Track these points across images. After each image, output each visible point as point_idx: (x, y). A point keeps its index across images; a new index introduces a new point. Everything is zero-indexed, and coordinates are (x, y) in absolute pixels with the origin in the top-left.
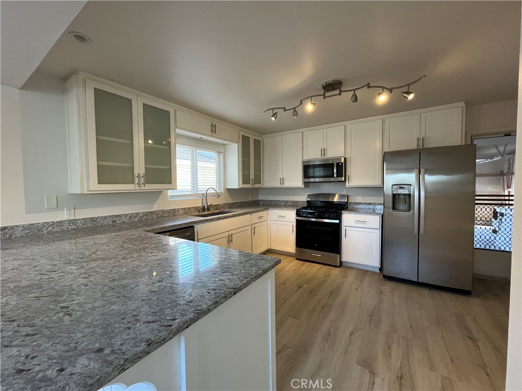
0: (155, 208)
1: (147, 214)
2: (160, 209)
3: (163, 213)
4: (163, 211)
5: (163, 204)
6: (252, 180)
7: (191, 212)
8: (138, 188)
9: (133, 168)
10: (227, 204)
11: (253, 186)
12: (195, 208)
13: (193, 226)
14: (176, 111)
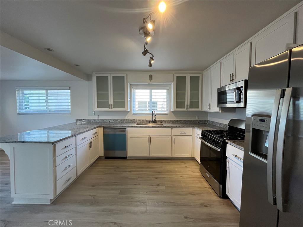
0: (126, 118)
1: (121, 120)
2: (128, 119)
3: (129, 121)
5: (130, 117)
6: (187, 105)
7: (144, 122)
8: (110, 109)
9: (108, 102)
10: (171, 120)
11: (188, 110)
12: (147, 120)
13: (126, 128)
14: (127, 74)
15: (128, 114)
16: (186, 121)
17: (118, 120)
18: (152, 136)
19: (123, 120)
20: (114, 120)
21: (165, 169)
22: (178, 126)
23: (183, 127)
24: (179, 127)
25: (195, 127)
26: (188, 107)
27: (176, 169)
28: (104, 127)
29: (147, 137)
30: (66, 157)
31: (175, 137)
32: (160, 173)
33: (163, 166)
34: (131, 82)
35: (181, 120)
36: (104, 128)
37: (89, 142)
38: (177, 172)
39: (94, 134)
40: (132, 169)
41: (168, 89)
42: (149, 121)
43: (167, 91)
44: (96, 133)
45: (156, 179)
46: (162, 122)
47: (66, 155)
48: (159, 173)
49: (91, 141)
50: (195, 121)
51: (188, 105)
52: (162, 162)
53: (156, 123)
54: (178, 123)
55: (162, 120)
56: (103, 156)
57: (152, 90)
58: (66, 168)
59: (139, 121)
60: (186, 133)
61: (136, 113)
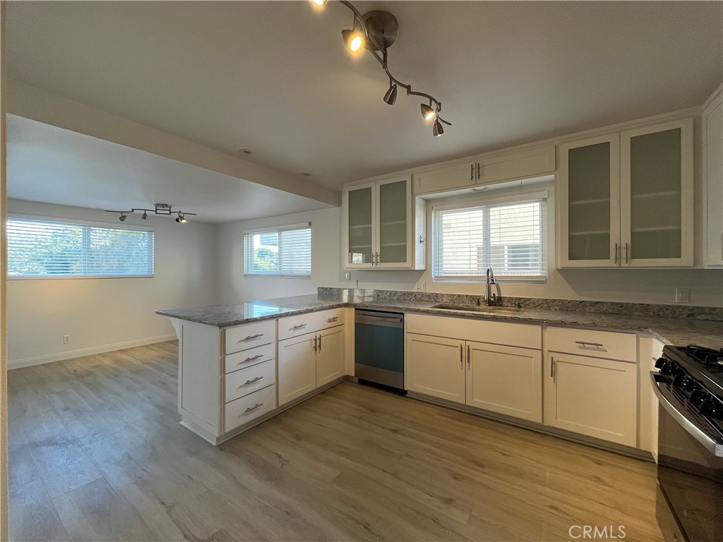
0: (415, 290)
1: (404, 294)
2: (420, 291)
3: (422, 296)
4: (423, 294)
5: (425, 286)
6: (618, 248)
7: (463, 302)
8: (374, 266)
9: (371, 248)
10: (554, 300)
11: (624, 264)
12: (471, 296)
13: (403, 314)
14: (412, 176)
15: (421, 279)
16: (621, 305)
17: (396, 292)
18: (472, 345)
19: (409, 293)
20: (387, 292)
21: (505, 458)
22: (572, 320)
23: (593, 327)
24: (575, 325)
25: (651, 331)
26: (624, 255)
27: (548, 474)
28: (357, 307)
29: (458, 343)
30: (248, 360)
31: (557, 357)
32: (479, 464)
33: (499, 445)
34: (425, 193)
35: (597, 303)
36: (356, 309)
37: (312, 336)
38: (543, 484)
39: (330, 321)
40: (402, 427)
41: (545, 199)
42: (478, 300)
43: (542, 206)
44: (334, 319)
45: (455, 478)
46: (519, 304)
47: (251, 354)
48: (476, 463)
49: (318, 334)
50: (668, 307)
51: (624, 246)
52: (504, 434)
53: (502, 305)
54: (583, 313)
55: (520, 299)
56: (353, 374)
57: (491, 209)
58: (248, 383)
59: (450, 299)
60: (605, 351)
61: (441, 277)
